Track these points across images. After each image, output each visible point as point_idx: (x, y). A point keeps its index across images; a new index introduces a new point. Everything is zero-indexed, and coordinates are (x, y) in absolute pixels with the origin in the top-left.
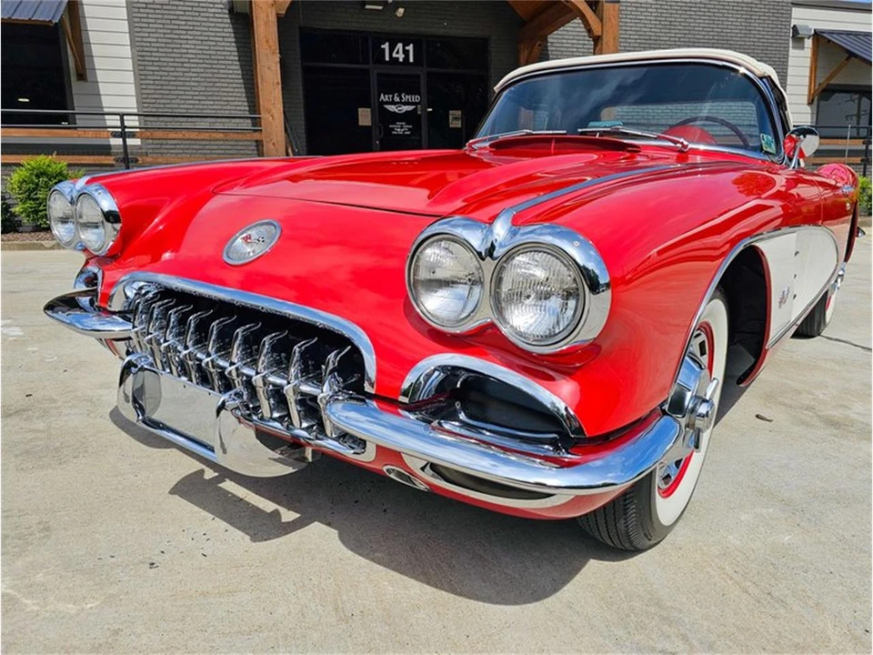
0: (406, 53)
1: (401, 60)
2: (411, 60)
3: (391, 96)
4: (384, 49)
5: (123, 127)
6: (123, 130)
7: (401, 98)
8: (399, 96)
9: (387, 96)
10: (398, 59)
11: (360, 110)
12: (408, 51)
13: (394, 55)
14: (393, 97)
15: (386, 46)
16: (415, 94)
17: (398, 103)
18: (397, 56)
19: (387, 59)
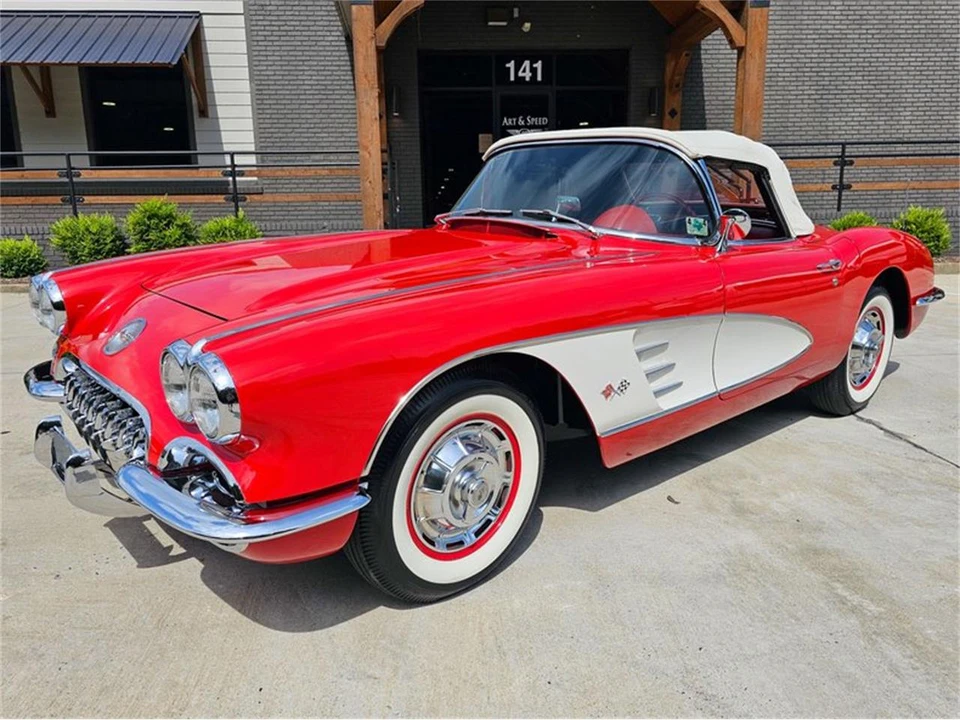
0: (534, 71)
1: (528, 79)
2: (539, 78)
3: (515, 120)
4: (509, 68)
5: (234, 166)
6: (233, 169)
7: (526, 121)
8: (525, 119)
9: (510, 120)
10: (524, 78)
11: (480, 136)
12: (536, 69)
13: (520, 74)
14: (517, 121)
15: (511, 65)
16: (542, 117)
17: (522, 127)
18: (523, 75)
19: (512, 78)
